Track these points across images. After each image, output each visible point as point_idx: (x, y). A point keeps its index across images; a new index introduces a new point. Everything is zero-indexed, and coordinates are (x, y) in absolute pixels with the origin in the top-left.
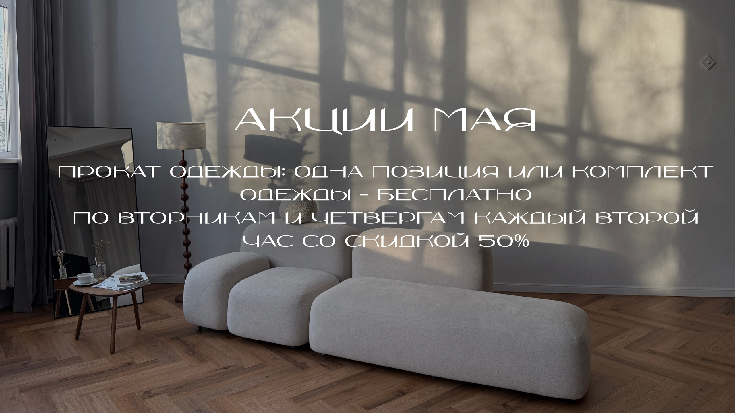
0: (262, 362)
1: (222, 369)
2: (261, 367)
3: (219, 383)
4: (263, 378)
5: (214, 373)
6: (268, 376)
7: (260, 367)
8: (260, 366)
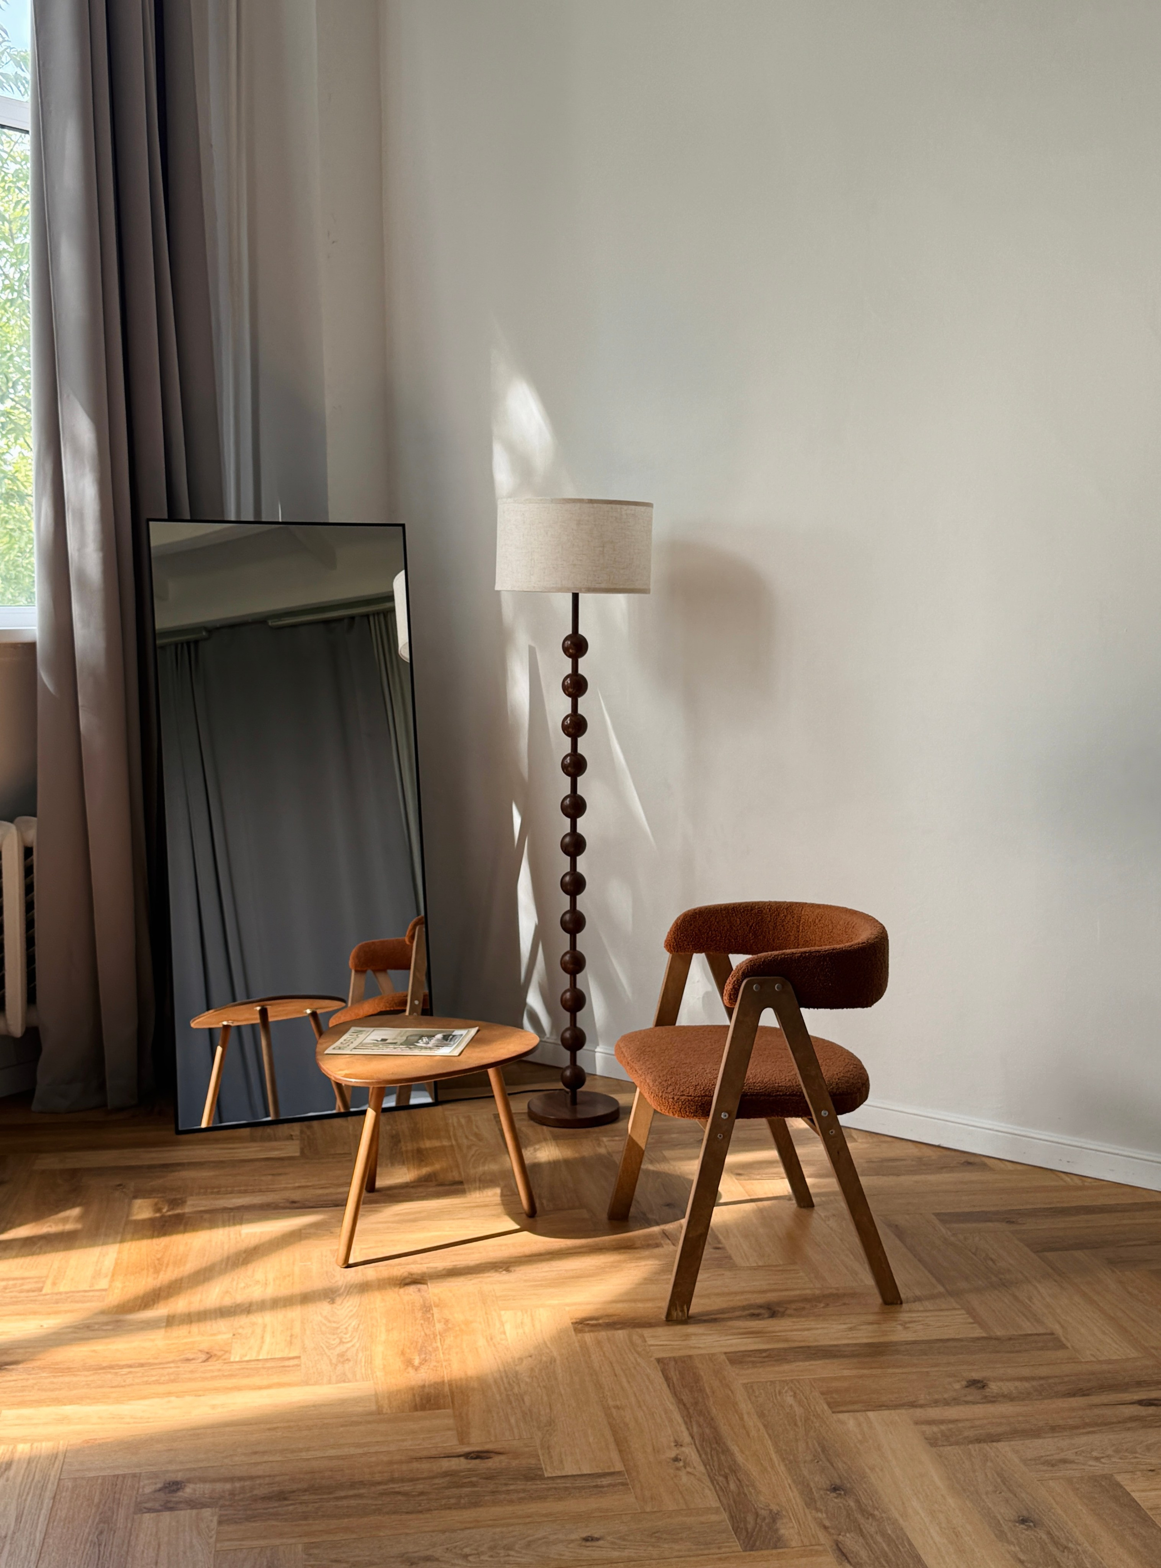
0: (619, 1467)
1: (462, 1459)
2: (603, 1487)
3: (410, 1517)
4: (572, 1541)
5: (425, 1466)
6: (598, 1539)
7: (596, 1486)
8: (599, 1482)
